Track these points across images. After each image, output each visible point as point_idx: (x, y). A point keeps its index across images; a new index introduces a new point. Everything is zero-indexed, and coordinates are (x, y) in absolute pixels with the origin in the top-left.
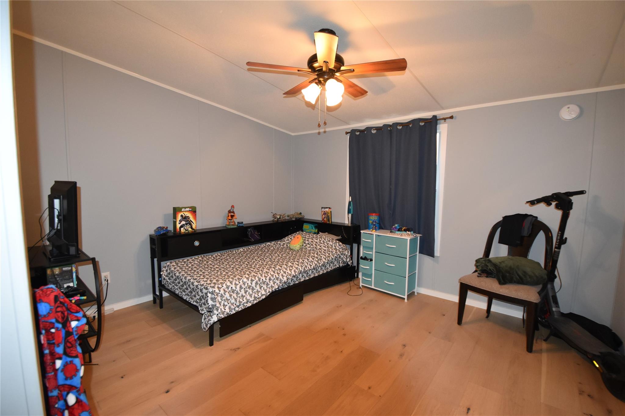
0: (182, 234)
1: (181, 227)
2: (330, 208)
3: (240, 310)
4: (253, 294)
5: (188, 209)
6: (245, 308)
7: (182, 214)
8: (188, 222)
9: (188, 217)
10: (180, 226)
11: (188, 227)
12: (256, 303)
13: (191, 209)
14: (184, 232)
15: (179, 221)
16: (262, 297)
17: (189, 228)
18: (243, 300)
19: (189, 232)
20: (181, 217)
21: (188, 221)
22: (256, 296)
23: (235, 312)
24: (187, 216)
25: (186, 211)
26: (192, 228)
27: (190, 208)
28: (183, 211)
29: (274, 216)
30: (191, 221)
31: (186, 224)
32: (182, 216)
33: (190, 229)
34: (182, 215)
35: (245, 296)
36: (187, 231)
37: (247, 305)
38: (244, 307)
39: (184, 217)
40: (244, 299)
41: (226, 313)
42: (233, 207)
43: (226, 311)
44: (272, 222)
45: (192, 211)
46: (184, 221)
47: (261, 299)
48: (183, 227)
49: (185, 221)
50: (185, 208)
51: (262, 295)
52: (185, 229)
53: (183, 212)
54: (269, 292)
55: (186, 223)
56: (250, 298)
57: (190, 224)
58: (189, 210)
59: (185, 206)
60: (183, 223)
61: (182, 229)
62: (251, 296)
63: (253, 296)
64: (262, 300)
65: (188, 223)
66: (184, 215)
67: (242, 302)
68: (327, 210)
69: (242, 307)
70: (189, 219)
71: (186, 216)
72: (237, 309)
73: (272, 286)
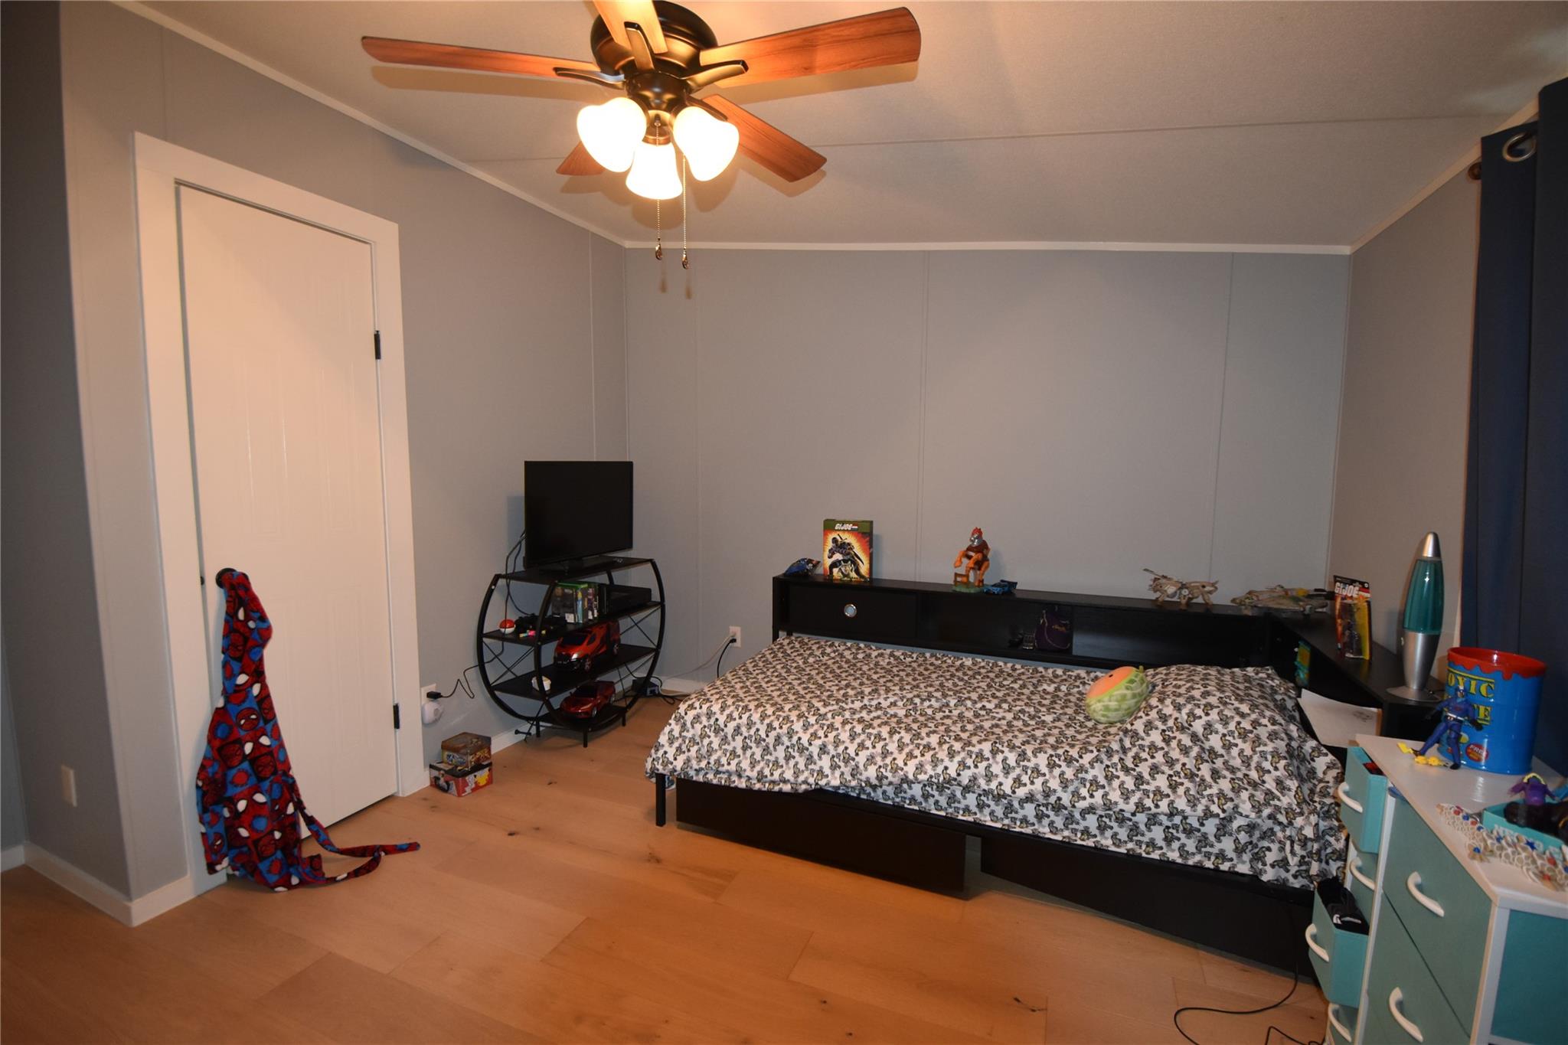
0: (836, 582)
1: (834, 565)
2: (1364, 587)
3: (715, 782)
4: (762, 764)
5: (849, 527)
6: (727, 784)
7: (834, 535)
8: (849, 557)
9: (849, 544)
10: (830, 563)
11: (849, 568)
12: (759, 791)
13: (856, 527)
14: (841, 580)
15: (830, 550)
16: (781, 785)
17: (851, 570)
18: (729, 764)
19: (851, 581)
20: (833, 542)
21: (849, 554)
22: (767, 772)
23: (701, 780)
24: (847, 541)
25: (844, 530)
26: (857, 571)
27: (854, 523)
28: (838, 530)
29: (1157, 584)
30: (855, 554)
31: (845, 561)
32: (835, 540)
33: (853, 575)
34: (834, 538)
35: (739, 756)
36: (846, 579)
37: (734, 782)
38: (725, 782)
39: (839, 543)
40: (734, 763)
41: (671, 767)
42: (979, 532)
43: (675, 763)
44: (1149, 606)
45: (859, 533)
46: (839, 552)
47: (776, 789)
48: (837, 567)
49: (841, 553)
50: (843, 523)
51: (785, 781)
52: (842, 573)
53: (838, 533)
54: (805, 782)
55: (846, 558)
56: (748, 769)
57: (854, 563)
58: (852, 530)
59: (842, 519)
60: (838, 556)
61: (835, 570)
62: (753, 765)
63: (758, 768)
64: (780, 792)
65: (849, 560)
66: (840, 540)
67: (723, 765)
68: (1352, 591)
69: (721, 778)
70: (851, 549)
71: (844, 543)
72: (710, 776)
73: (821, 772)
